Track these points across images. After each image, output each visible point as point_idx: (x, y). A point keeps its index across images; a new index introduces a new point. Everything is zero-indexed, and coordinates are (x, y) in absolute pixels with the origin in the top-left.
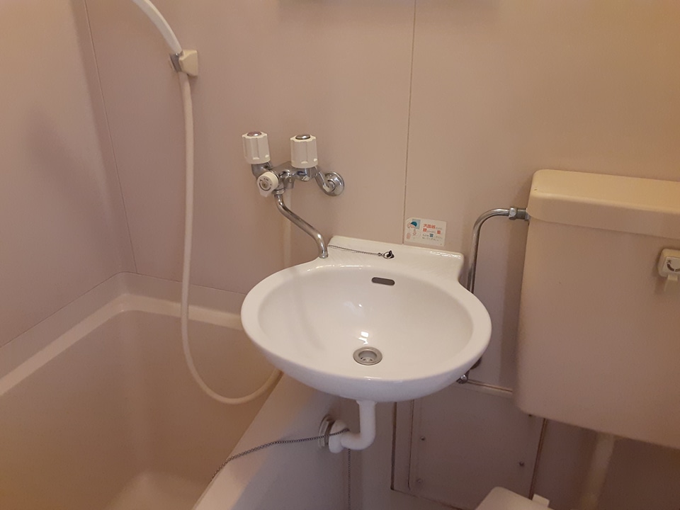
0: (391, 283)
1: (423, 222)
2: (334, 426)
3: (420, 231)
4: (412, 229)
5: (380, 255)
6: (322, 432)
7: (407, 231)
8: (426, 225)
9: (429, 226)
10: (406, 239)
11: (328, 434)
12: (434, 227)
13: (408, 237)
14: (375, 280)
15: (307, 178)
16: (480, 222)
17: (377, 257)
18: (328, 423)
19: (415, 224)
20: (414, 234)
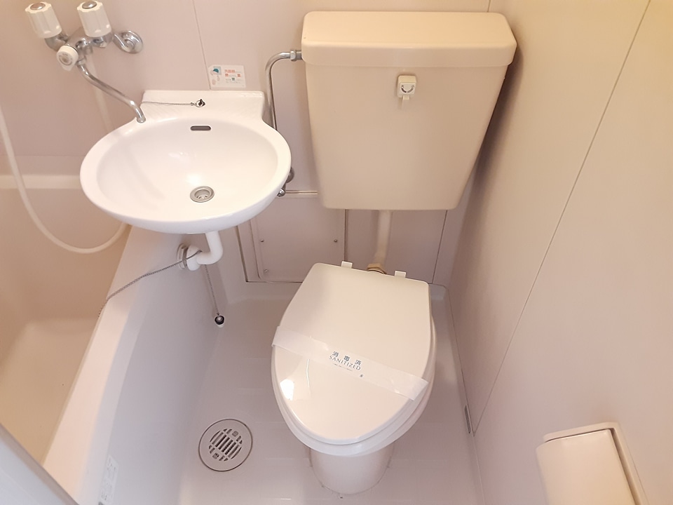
0: (208, 128)
1: (223, 69)
2: (188, 252)
3: (222, 76)
4: (215, 75)
5: (192, 104)
6: (180, 258)
7: (211, 78)
8: (226, 70)
9: (230, 71)
10: (212, 85)
11: (185, 258)
12: (233, 71)
13: (214, 84)
14: (194, 128)
15: (105, 45)
16: (270, 65)
17: (190, 106)
18: (183, 250)
19: (216, 70)
20: (219, 79)
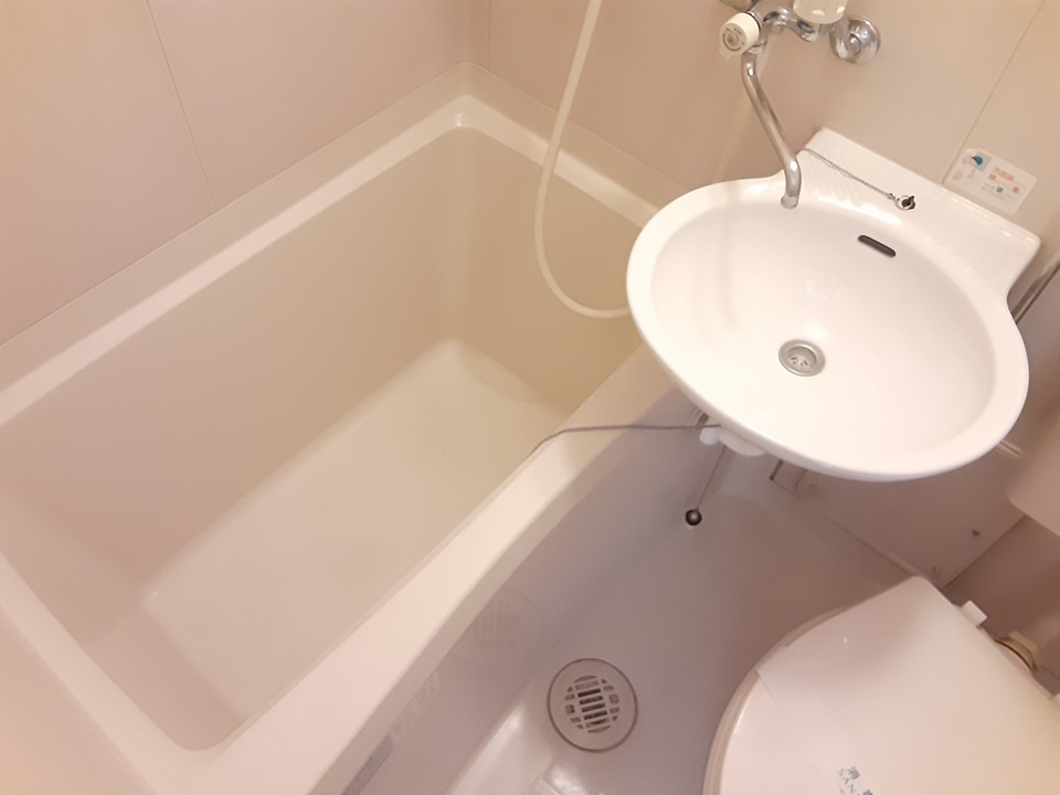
0: (891, 253)
1: (995, 163)
3: (983, 175)
4: (971, 166)
5: (891, 196)
7: (959, 166)
8: (997, 169)
9: (1003, 174)
10: (950, 179)
12: (1010, 178)
13: (956, 177)
14: (864, 239)
17: (885, 198)
19: (979, 160)
20: (970, 177)
